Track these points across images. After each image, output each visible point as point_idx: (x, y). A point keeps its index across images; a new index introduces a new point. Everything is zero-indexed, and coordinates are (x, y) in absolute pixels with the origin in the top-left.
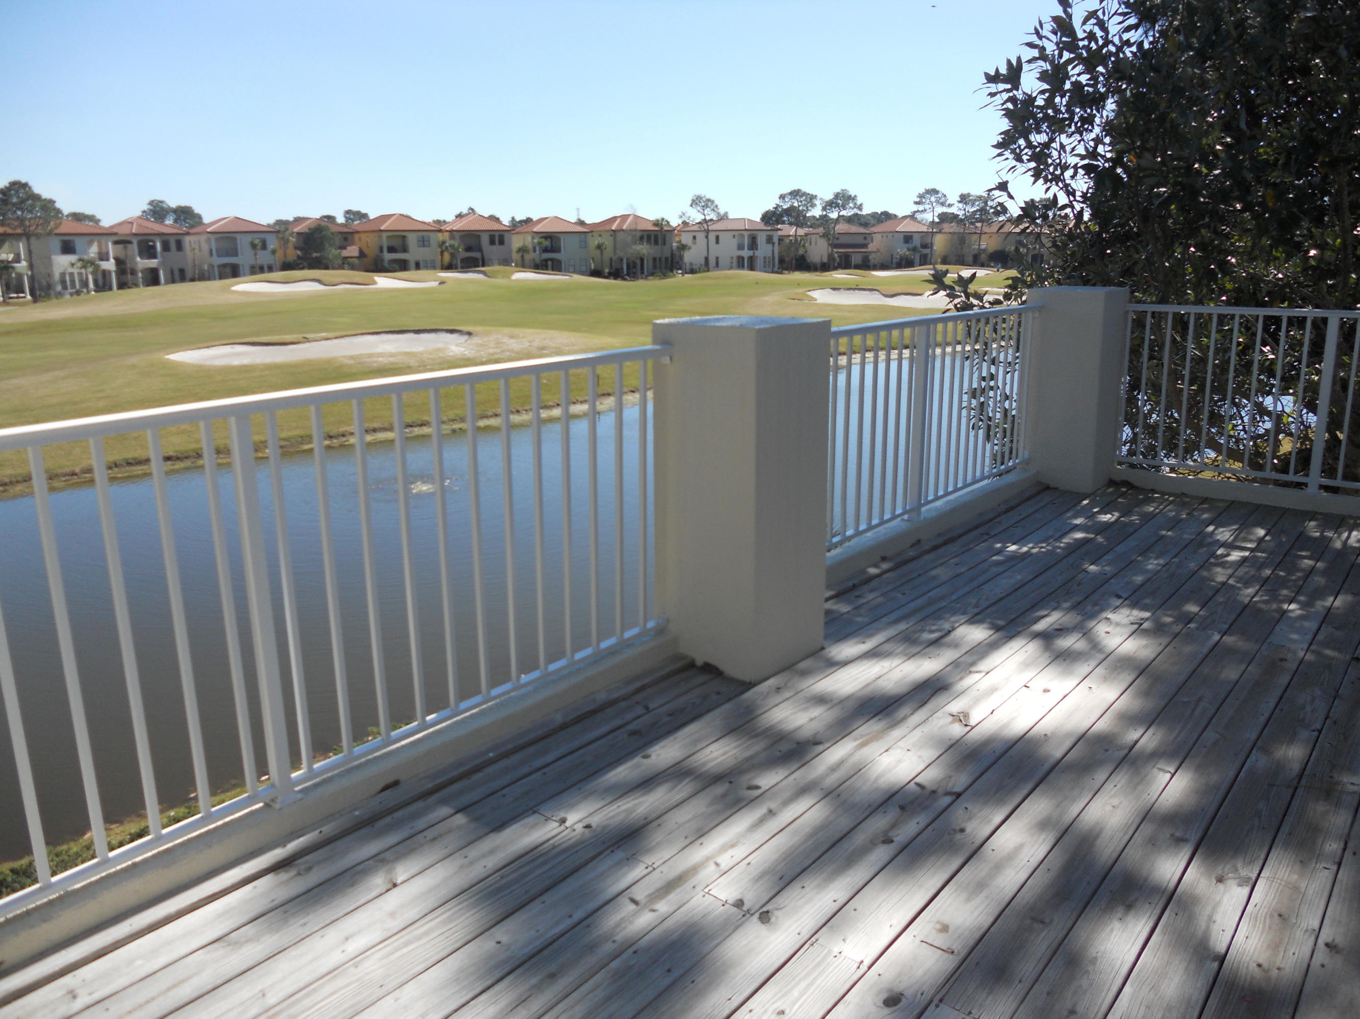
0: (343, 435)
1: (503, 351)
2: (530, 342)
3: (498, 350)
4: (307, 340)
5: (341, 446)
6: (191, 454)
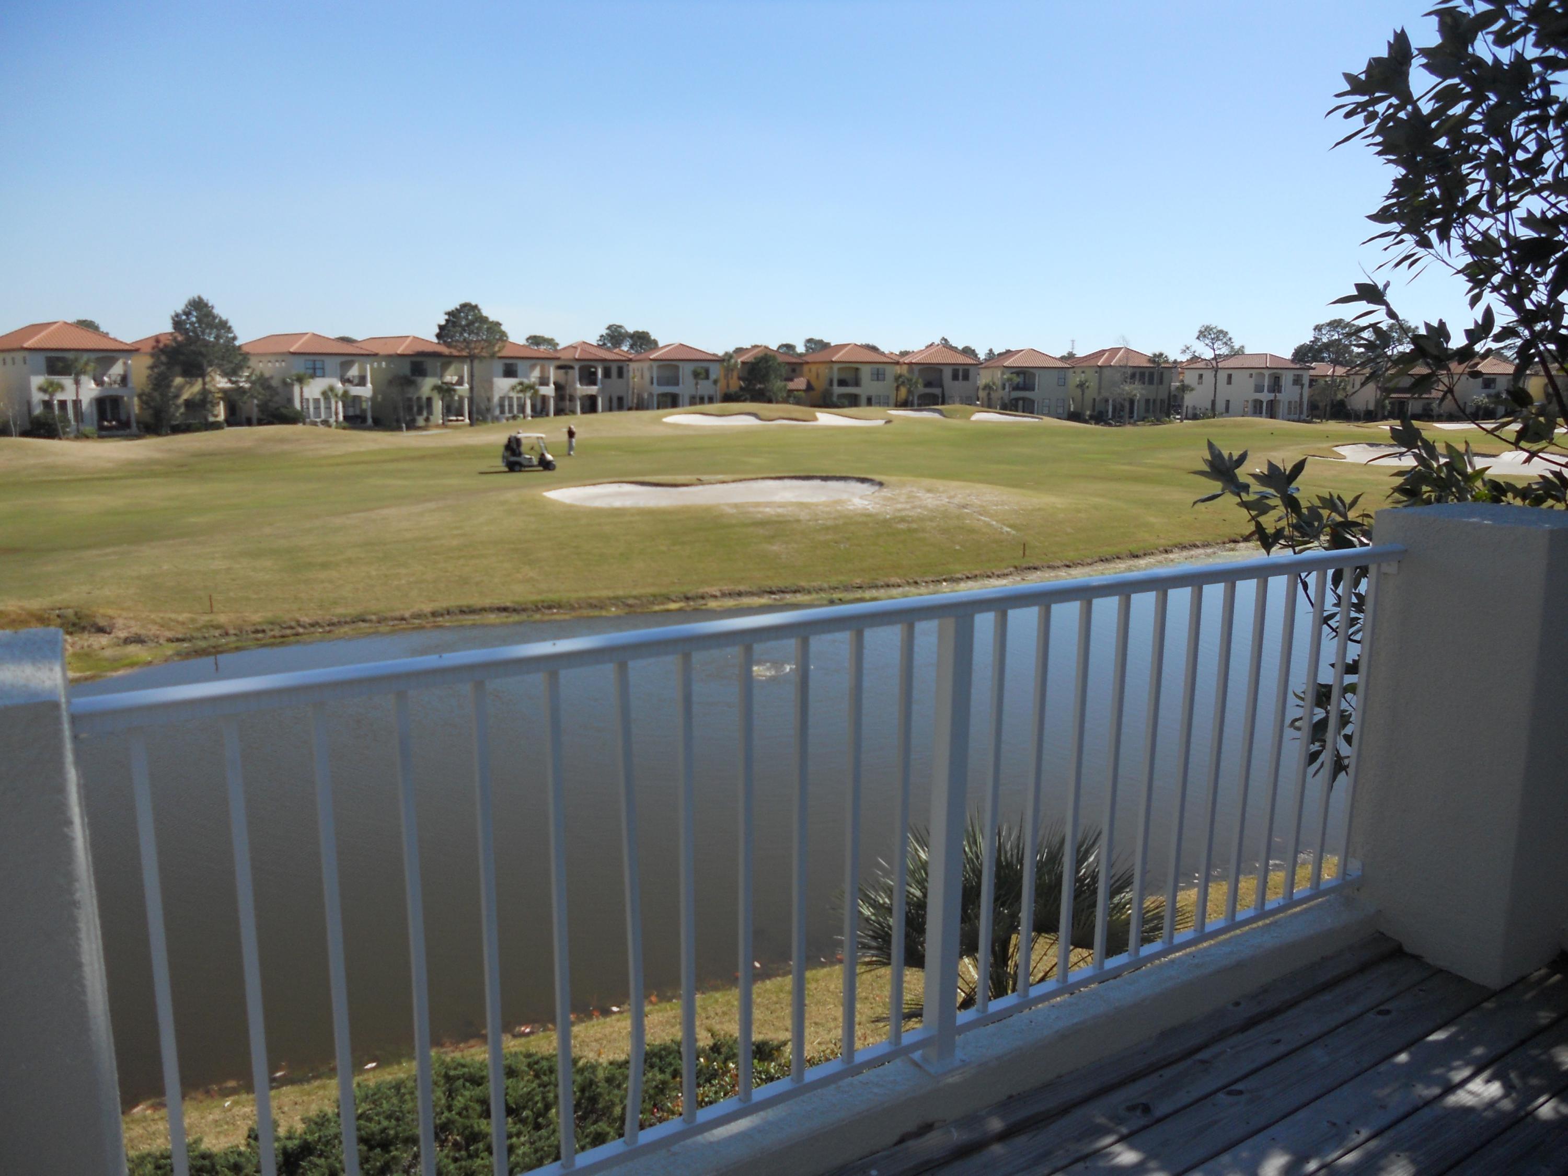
0: (703, 598)
1: (914, 508)
2: (950, 497)
3: (908, 506)
4: (700, 482)
5: (696, 610)
6: (530, 606)
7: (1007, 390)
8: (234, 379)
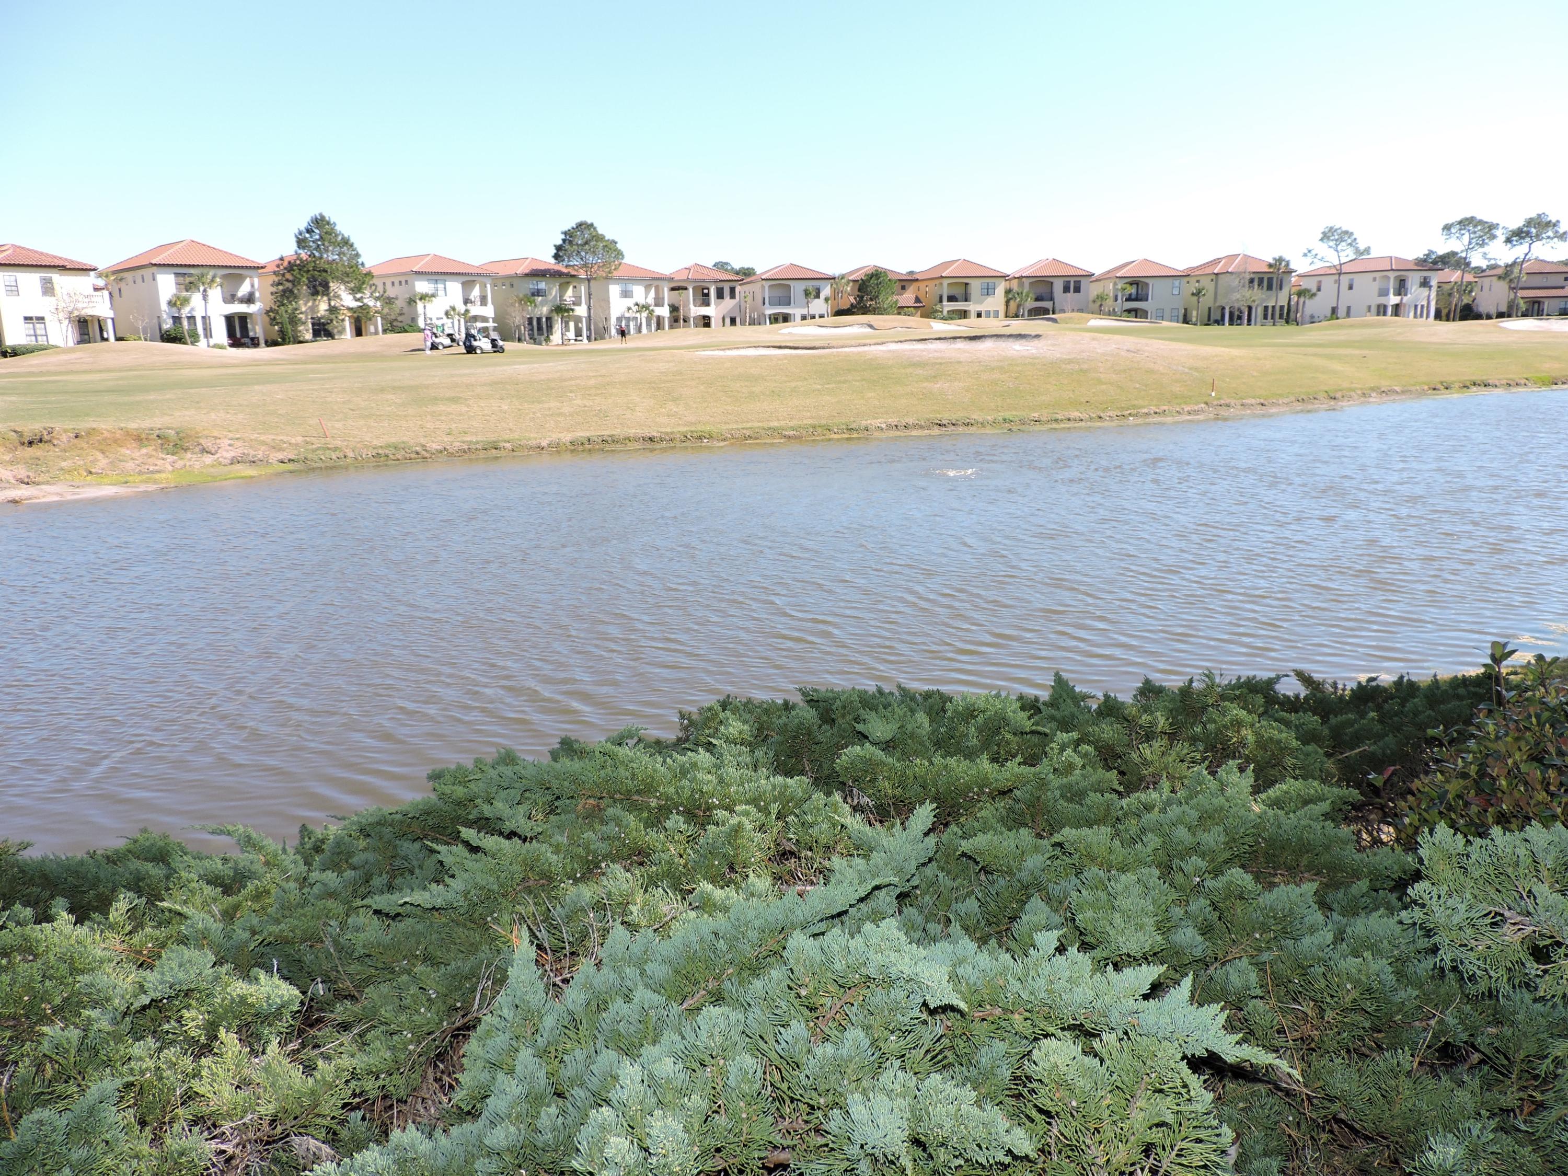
6: (678, 436)
7: (1119, 301)
8: (358, 296)
